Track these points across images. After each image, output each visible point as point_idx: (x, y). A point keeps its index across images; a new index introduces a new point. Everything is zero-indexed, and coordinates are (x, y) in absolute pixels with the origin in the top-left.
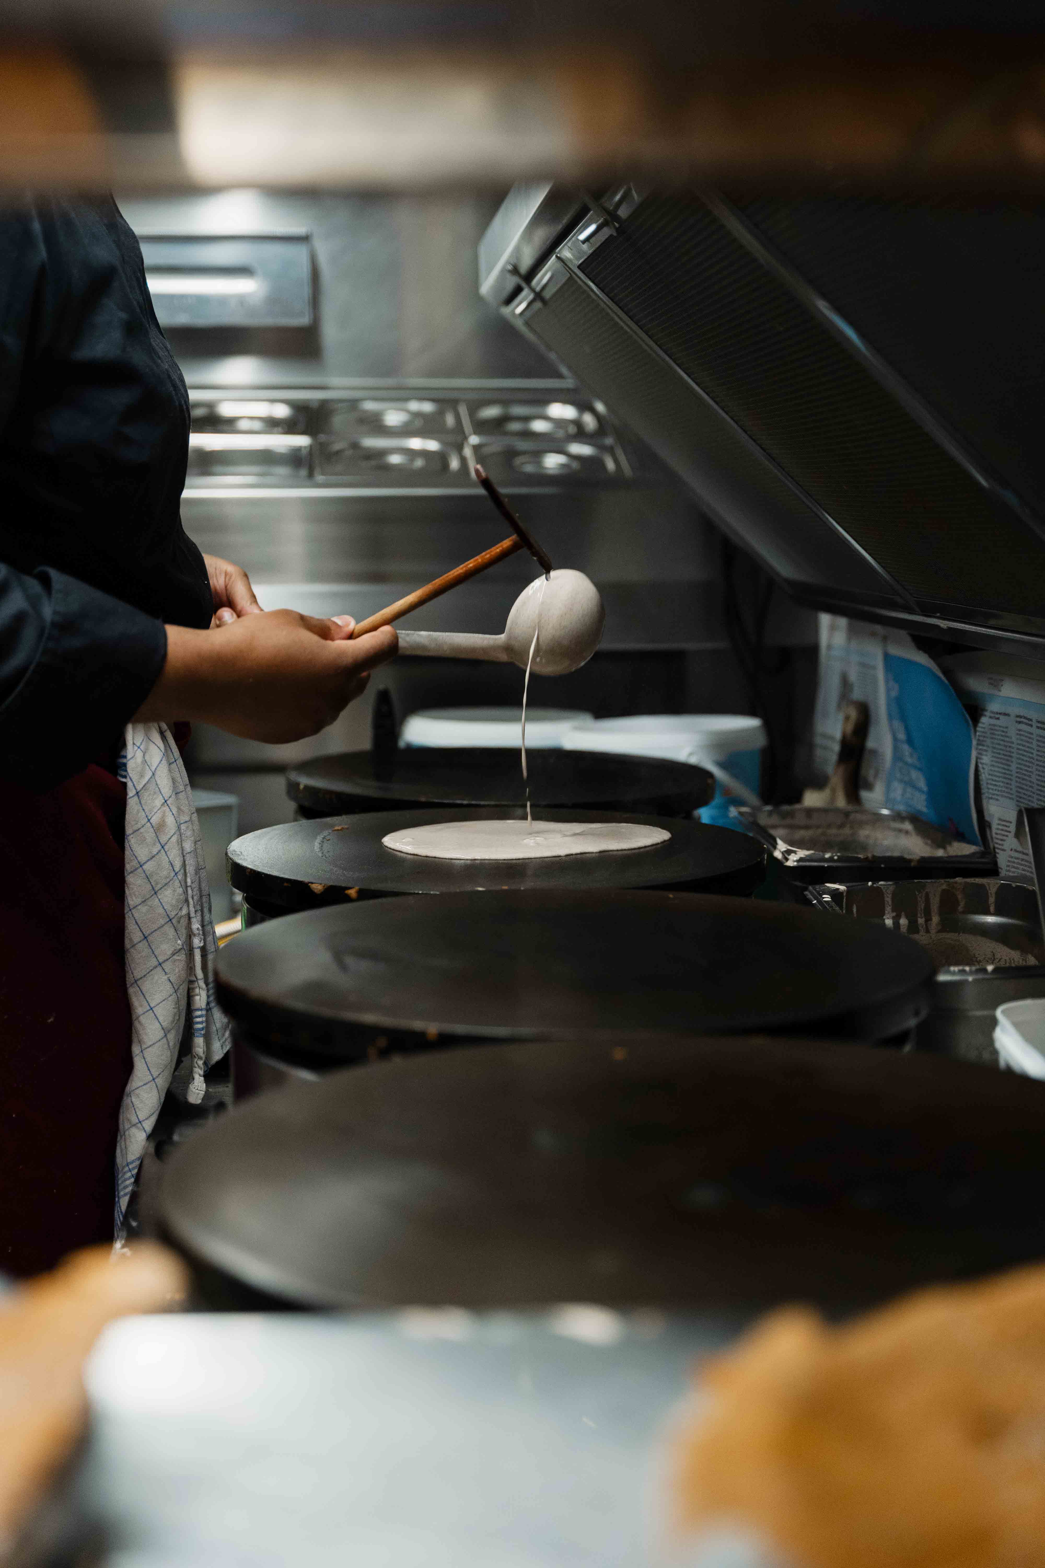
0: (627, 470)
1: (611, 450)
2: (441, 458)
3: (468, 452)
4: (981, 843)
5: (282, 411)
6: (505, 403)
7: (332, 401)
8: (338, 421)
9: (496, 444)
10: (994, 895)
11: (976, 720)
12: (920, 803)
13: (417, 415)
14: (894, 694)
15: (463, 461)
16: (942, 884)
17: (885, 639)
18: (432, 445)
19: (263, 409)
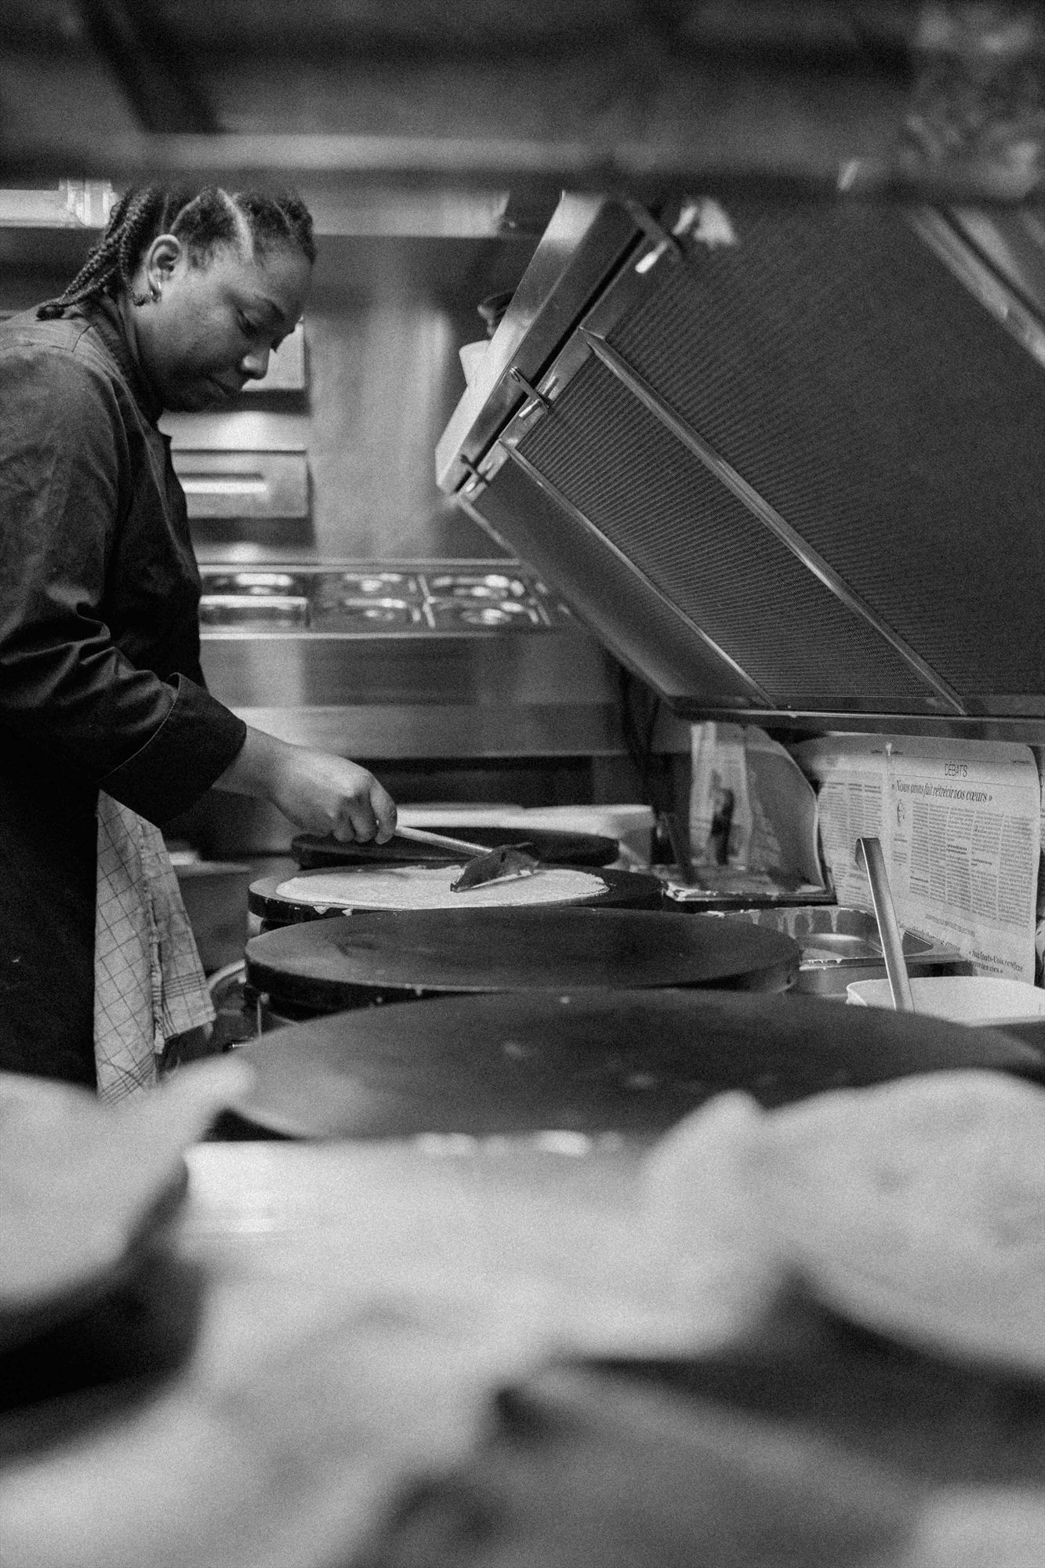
0: (548, 622)
1: (535, 608)
2: (408, 614)
3: (426, 608)
4: (823, 882)
5: (284, 581)
6: (454, 575)
7: (321, 574)
8: (327, 588)
9: (447, 604)
10: (835, 919)
11: (817, 791)
12: (775, 860)
13: (389, 583)
14: (753, 780)
15: (423, 615)
16: (797, 911)
17: (745, 740)
18: (400, 604)
19: (270, 579)
